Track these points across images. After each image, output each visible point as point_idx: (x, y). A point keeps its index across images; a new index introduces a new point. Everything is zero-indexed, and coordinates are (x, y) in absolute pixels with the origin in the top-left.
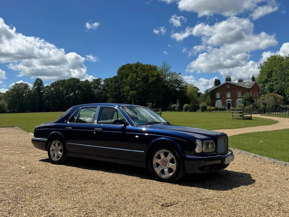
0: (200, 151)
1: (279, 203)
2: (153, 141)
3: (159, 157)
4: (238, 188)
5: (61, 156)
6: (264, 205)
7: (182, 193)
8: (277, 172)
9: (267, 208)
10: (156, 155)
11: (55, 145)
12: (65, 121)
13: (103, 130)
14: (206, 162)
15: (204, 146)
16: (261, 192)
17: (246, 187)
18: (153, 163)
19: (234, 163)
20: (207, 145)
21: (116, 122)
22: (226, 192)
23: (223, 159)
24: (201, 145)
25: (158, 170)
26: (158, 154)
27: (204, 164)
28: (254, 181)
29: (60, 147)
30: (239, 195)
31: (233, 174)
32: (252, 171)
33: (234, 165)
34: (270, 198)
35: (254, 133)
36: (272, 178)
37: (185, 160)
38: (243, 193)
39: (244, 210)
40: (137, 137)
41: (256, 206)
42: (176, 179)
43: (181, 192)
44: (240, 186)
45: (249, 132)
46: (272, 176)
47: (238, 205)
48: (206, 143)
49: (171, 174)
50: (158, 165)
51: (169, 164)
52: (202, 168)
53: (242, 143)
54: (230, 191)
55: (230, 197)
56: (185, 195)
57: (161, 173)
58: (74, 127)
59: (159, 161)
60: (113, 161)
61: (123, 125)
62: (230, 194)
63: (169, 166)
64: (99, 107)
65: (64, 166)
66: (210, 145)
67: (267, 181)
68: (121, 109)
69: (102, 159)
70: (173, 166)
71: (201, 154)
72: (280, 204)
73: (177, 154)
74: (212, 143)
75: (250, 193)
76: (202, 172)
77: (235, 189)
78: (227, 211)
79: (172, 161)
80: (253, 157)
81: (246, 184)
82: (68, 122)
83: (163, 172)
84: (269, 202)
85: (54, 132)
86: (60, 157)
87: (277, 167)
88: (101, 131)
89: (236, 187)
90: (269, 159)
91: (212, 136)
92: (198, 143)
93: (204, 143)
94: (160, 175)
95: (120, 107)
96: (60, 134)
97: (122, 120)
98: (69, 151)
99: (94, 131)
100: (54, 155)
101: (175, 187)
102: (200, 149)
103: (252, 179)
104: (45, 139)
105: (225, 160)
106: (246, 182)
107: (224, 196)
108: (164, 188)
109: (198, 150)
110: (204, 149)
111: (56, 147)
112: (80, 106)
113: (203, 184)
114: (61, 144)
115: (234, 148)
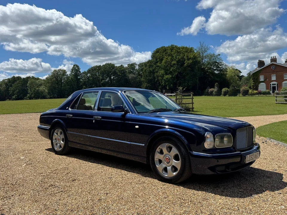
0: (211, 147)
2: (156, 131)
3: (161, 152)
4: (260, 195)
5: (62, 146)
7: (184, 200)
10: (158, 150)
11: (57, 134)
12: (67, 108)
13: (102, 118)
14: (218, 161)
15: (216, 139)
17: (272, 193)
18: (155, 159)
19: (265, 157)
20: (222, 138)
21: (115, 109)
22: (242, 200)
23: (243, 157)
24: (212, 139)
25: (160, 167)
26: (160, 149)
27: (214, 162)
28: (285, 184)
29: (62, 136)
30: (259, 207)
31: (260, 174)
33: (265, 161)
37: (191, 158)
38: (265, 204)
40: (137, 127)
42: (181, 180)
43: (182, 199)
44: (264, 191)
48: (219, 135)
49: (174, 174)
50: (160, 161)
51: (173, 161)
52: (212, 169)
54: (247, 199)
55: (246, 209)
56: (186, 203)
57: (164, 172)
58: (74, 114)
59: (161, 157)
60: (115, 154)
61: (124, 113)
62: (247, 204)
63: (173, 164)
64: (100, 92)
65: (65, 157)
66: (225, 139)
68: (123, 94)
69: (104, 152)
70: (178, 164)
71: (213, 150)
74: (229, 137)
75: (274, 204)
76: (213, 173)
77: (256, 196)
79: (176, 158)
81: (273, 190)
82: (70, 109)
83: (165, 169)
85: (56, 120)
86: (62, 148)
88: (100, 119)
89: (257, 193)
91: (229, 127)
92: (208, 136)
93: (216, 136)
94: (162, 174)
95: (122, 91)
96: (62, 121)
97: (122, 107)
98: (70, 141)
99: (94, 119)
100: (57, 144)
101: (177, 190)
102: (210, 144)
103: (283, 181)
104: (48, 127)
105: (246, 158)
106: (274, 187)
107: (238, 208)
108: (164, 191)
109: (208, 146)
110: (217, 144)
111: (58, 135)
112: (81, 92)
113: (216, 188)
114: (63, 133)
115: (270, 138)
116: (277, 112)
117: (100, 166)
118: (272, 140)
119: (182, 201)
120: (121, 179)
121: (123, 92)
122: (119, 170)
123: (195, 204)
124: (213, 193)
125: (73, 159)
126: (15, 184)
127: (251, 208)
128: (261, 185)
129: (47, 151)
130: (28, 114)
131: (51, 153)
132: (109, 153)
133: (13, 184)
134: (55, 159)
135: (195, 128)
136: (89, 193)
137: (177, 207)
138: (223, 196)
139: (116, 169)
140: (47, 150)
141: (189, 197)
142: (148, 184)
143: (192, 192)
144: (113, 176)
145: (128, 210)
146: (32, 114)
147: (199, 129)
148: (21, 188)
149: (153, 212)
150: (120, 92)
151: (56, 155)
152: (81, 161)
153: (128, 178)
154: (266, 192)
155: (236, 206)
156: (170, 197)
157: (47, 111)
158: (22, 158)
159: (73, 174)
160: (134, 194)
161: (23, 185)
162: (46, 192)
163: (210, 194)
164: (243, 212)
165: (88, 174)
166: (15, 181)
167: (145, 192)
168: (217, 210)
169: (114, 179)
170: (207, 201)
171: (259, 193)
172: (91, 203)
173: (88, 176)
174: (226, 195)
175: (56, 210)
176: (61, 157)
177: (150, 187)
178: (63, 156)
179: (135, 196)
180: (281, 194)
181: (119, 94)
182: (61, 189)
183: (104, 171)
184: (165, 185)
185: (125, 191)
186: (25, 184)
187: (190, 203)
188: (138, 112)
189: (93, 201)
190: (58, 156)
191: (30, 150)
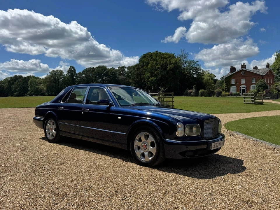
0: (182, 135)
1: (265, 199)
2: (136, 122)
3: (140, 140)
4: (222, 177)
5: (54, 135)
6: (245, 202)
8: (274, 159)
9: (247, 206)
10: (137, 138)
11: (50, 124)
12: (59, 101)
13: (89, 110)
14: (187, 147)
15: (186, 129)
16: (248, 184)
17: (233, 175)
18: (135, 146)
19: (231, 147)
20: (191, 128)
21: (100, 103)
22: (206, 181)
23: (209, 145)
24: (183, 129)
25: (138, 153)
26: (139, 137)
27: (184, 149)
28: (245, 169)
29: (55, 126)
30: (220, 186)
31: (224, 160)
32: (247, 157)
34: (256, 192)
35: (262, 117)
36: (267, 166)
38: (226, 184)
39: (218, 207)
40: (119, 118)
41: (234, 202)
42: (156, 164)
43: (156, 179)
44: (226, 174)
45: (258, 116)
46: (268, 164)
47: (214, 199)
48: (189, 125)
49: (150, 158)
50: (139, 148)
51: (149, 147)
52: (183, 154)
53: (247, 127)
54: (211, 181)
56: (158, 183)
57: (141, 157)
58: (65, 107)
59: (140, 144)
60: (100, 142)
61: (109, 106)
62: (211, 184)
63: (150, 150)
64: (89, 87)
65: (56, 145)
66: (194, 129)
67: (259, 170)
68: (108, 89)
69: (91, 140)
70: (153, 150)
71: (183, 138)
72: (265, 201)
73: (158, 137)
74: (197, 127)
75: (233, 184)
76: (183, 158)
77: (219, 178)
78: (197, 208)
79: (152, 145)
80: (253, 141)
81: (233, 173)
82: (62, 102)
83: (143, 155)
84: (253, 197)
85: (49, 112)
86: (54, 136)
87: (277, 153)
88: (88, 111)
90: (270, 144)
91: (198, 119)
92: (180, 126)
93: (187, 126)
94: (140, 158)
95: (107, 87)
96: (54, 113)
97: (107, 100)
98: (61, 130)
99: (82, 111)
100: (50, 133)
101: (152, 173)
102: (181, 133)
103: (243, 166)
104: (42, 118)
105: (211, 145)
106: (235, 170)
107: (202, 187)
108: (140, 173)
109: (179, 134)
110: (187, 133)
111: (51, 126)
112: (72, 87)
113: (186, 170)
114: (55, 123)
115: (236, 132)
116: (244, 111)
117: (87, 152)
118: (238, 133)
119: (156, 181)
120: (104, 163)
121: (109, 88)
122: (103, 156)
123: (166, 184)
124: (182, 175)
125: (64, 146)
126: (9, 167)
127: (213, 187)
128: (224, 169)
129: (41, 140)
130: (27, 108)
131: (44, 141)
132: (96, 141)
133: (7, 167)
134: (47, 146)
135: (170, 120)
136: (75, 174)
137: (150, 186)
138: (191, 177)
139: (100, 155)
140: (41, 138)
141: (161, 178)
142: (127, 167)
143: (165, 174)
144: (97, 161)
145: (107, 188)
146: (31, 108)
147: (172, 120)
148: (14, 170)
149: (129, 190)
150: (106, 88)
151: (49, 143)
152: (70, 148)
153: (111, 163)
154: (227, 174)
155: (201, 185)
156: (145, 178)
157: (42, 104)
158: (18, 145)
159: (62, 159)
160: (114, 175)
161: (16, 167)
162: (36, 173)
163: (180, 175)
164: (206, 190)
165: (75, 158)
166: (10, 164)
167: (124, 174)
168: (184, 189)
169: (98, 163)
170: (177, 181)
171: (221, 175)
172: (75, 182)
173: (75, 161)
174: (194, 177)
175: (43, 188)
176: (52, 144)
177: (129, 170)
178: (54, 144)
179: (115, 177)
180: (240, 176)
181: (105, 90)
182: (50, 171)
183: (90, 156)
184: (142, 168)
185: (106, 172)
186: (18, 167)
187: (161, 183)
188: (121, 105)
189: (77, 181)
190: (51, 143)
191: (26, 138)
